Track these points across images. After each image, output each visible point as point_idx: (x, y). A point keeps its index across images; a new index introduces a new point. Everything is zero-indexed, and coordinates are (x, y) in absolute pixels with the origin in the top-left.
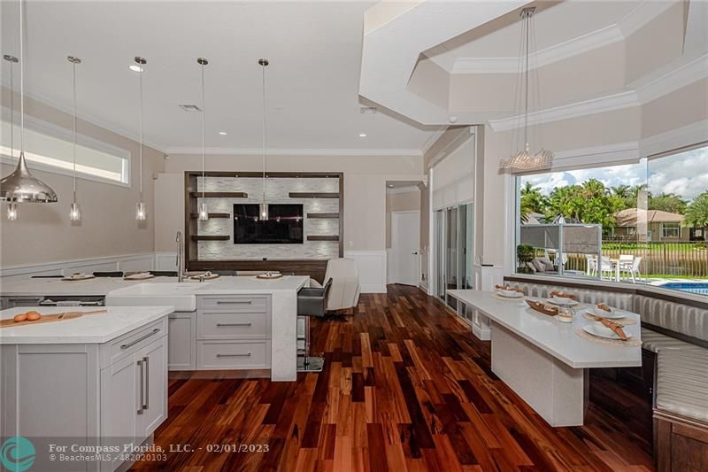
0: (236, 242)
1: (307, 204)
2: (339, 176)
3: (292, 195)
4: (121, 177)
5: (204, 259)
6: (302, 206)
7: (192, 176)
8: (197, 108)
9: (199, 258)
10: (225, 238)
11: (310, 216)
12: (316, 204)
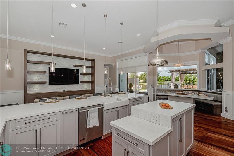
1: (81, 69)
9: (28, 93)
10: (45, 83)
11: (81, 74)
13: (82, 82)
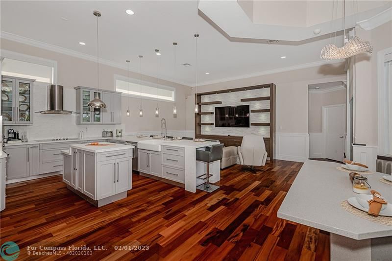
0: (216, 126)
1: (252, 104)
2: (271, 86)
3: (242, 100)
4: (172, 99)
5: (204, 134)
6: (249, 106)
7: (199, 96)
8: (190, 65)
9: (202, 134)
10: (212, 124)
11: (253, 111)
12: (258, 104)
13: (253, 124)
